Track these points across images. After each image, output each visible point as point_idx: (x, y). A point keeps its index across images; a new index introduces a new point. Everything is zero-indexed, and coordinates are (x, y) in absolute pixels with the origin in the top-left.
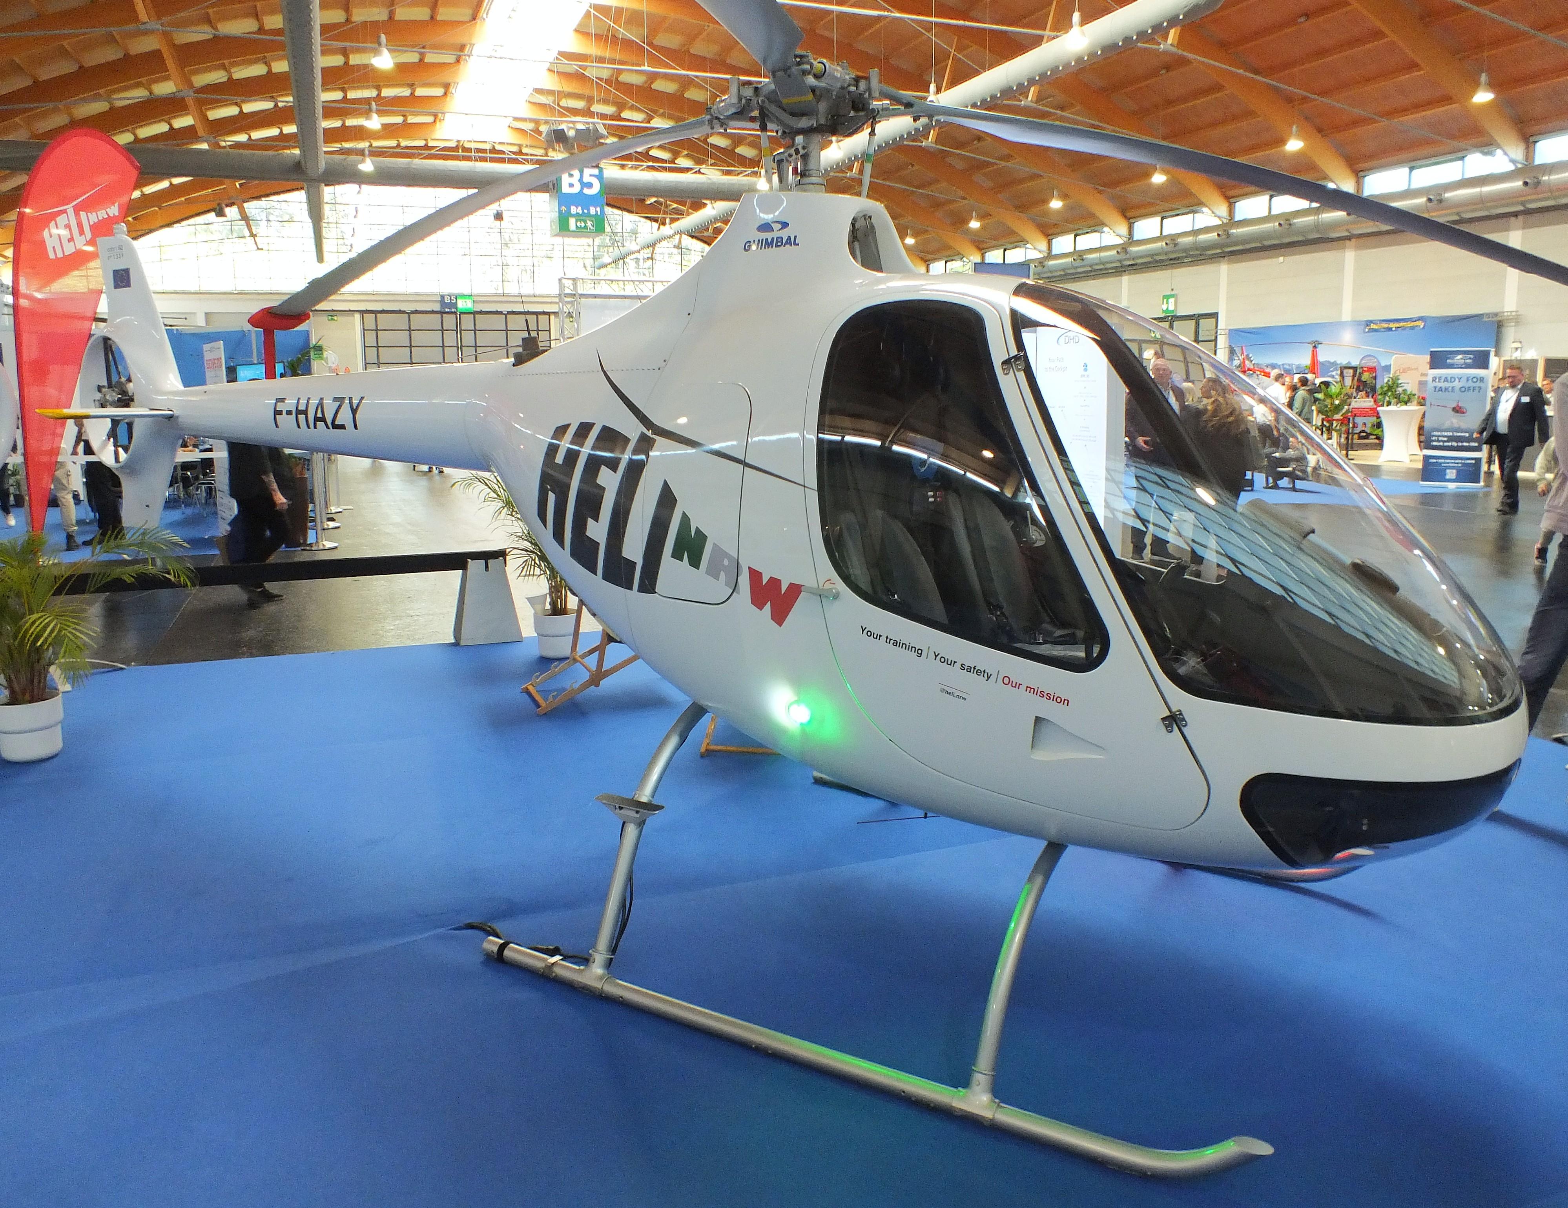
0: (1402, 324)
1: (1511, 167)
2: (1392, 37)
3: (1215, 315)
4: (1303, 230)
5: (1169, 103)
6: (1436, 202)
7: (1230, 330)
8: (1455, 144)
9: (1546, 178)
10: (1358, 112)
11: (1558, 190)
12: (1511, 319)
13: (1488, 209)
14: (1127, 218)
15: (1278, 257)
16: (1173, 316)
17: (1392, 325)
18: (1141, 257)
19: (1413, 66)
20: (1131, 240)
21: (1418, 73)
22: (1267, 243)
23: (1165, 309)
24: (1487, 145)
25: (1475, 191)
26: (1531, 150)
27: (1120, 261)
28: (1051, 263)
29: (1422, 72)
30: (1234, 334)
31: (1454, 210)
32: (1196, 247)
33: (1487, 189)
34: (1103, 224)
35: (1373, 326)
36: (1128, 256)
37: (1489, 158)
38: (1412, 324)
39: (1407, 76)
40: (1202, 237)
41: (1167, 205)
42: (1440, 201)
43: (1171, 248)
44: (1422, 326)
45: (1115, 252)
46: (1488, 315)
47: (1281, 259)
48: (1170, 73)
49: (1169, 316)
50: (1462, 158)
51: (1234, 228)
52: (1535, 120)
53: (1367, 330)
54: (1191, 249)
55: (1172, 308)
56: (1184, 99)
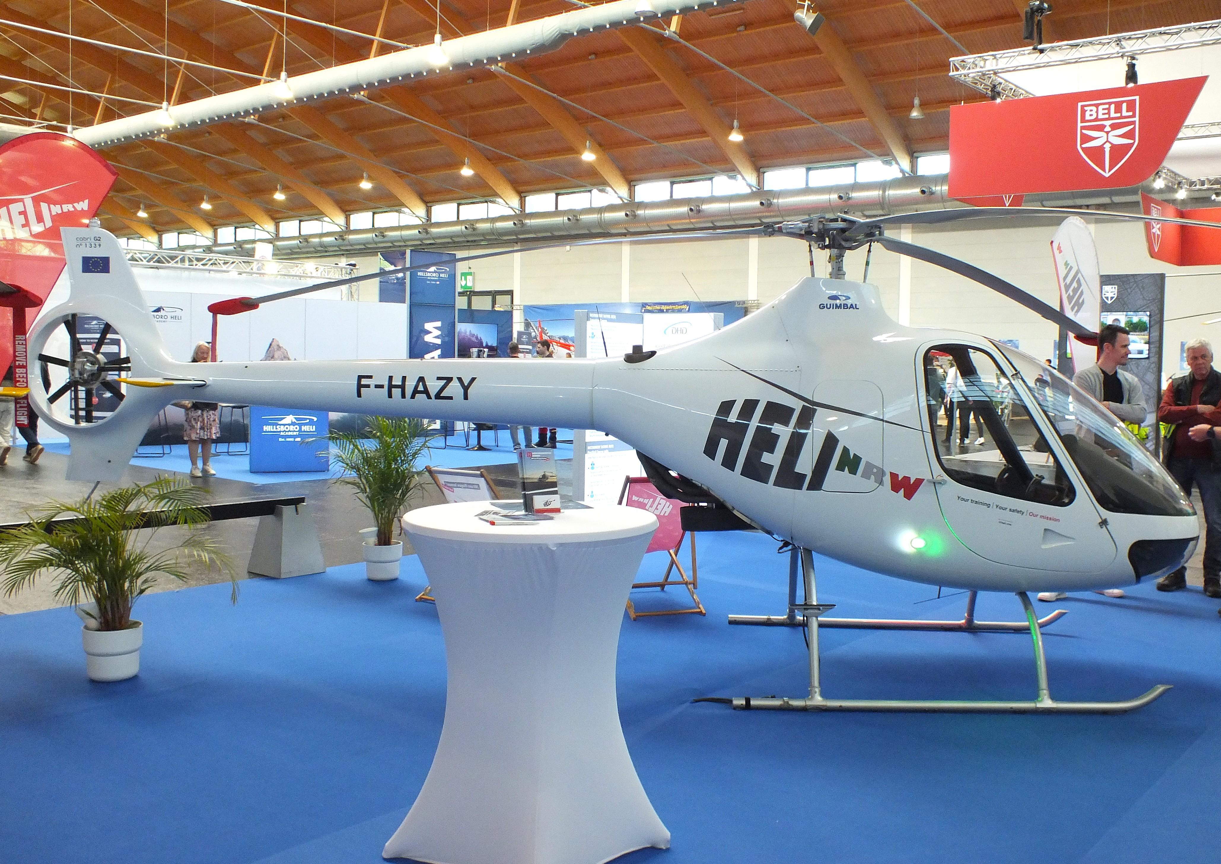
0: (671, 307)
1: (749, 191)
2: (663, 80)
3: (510, 293)
4: (590, 225)
5: (473, 108)
6: (695, 212)
7: (525, 306)
8: (706, 167)
9: (775, 201)
10: (636, 134)
11: (785, 210)
12: (754, 306)
13: (734, 220)
14: (426, 202)
15: (565, 245)
16: (471, 292)
17: (663, 307)
18: (440, 238)
19: (676, 105)
20: (428, 223)
21: (680, 111)
22: (556, 234)
23: (463, 285)
24: (731, 170)
25: (724, 206)
26: (761, 177)
27: (421, 240)
28: (351, 237)
29: (684, 110)
30: (529, 309)
31: (709, 219)
32: (492, 232)
33: (734, 205)
34: (403, 205)
35: (649, 308)
36: (429, 236)
37: (733, 181)
38: (679, 307)
39: (672, 112)
40: (499, 225)
41: (465, 193)
42: (699, 211)
43: (470, 231)
44: (687, 309)
45: (416, 231)
46: (739, 303)
47: (568, 248)
48: (476, 84)
49: (467, 291)
50: (711, 179)
51: (528, 219)
52: (763, 157)
53: (643, 311)
54: (488, 234)
55: (470, 284)
56: (485, 107)
